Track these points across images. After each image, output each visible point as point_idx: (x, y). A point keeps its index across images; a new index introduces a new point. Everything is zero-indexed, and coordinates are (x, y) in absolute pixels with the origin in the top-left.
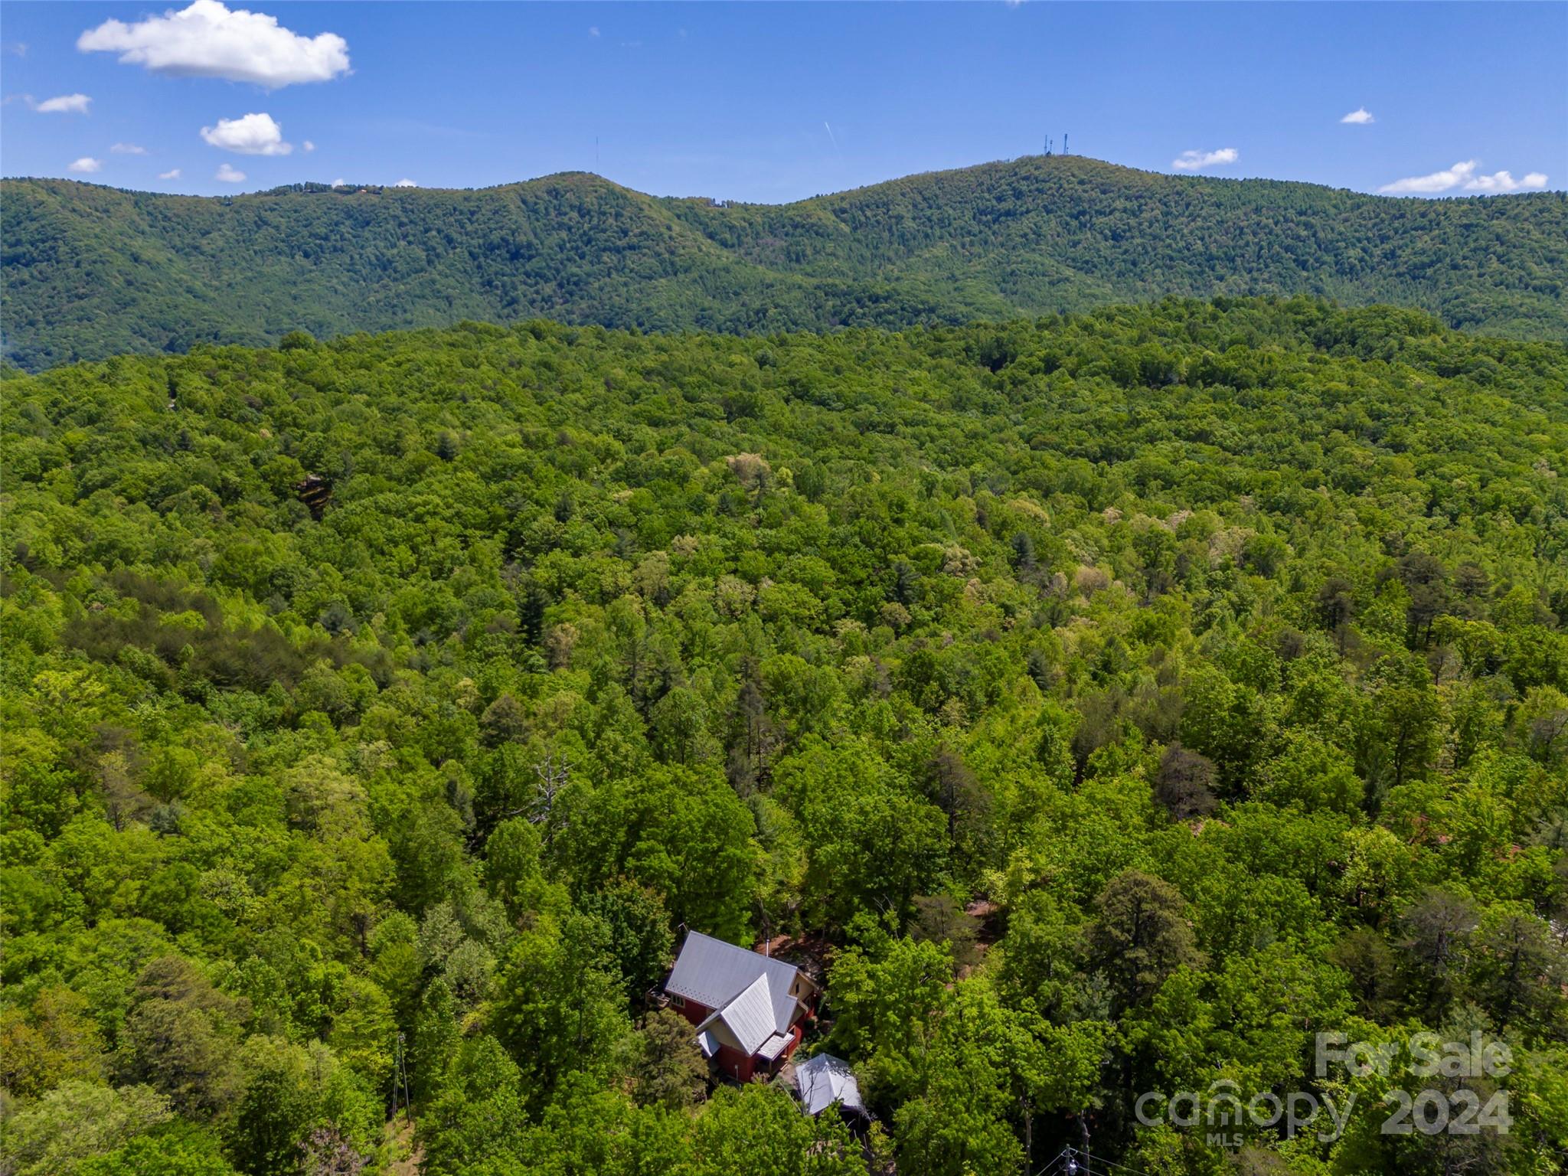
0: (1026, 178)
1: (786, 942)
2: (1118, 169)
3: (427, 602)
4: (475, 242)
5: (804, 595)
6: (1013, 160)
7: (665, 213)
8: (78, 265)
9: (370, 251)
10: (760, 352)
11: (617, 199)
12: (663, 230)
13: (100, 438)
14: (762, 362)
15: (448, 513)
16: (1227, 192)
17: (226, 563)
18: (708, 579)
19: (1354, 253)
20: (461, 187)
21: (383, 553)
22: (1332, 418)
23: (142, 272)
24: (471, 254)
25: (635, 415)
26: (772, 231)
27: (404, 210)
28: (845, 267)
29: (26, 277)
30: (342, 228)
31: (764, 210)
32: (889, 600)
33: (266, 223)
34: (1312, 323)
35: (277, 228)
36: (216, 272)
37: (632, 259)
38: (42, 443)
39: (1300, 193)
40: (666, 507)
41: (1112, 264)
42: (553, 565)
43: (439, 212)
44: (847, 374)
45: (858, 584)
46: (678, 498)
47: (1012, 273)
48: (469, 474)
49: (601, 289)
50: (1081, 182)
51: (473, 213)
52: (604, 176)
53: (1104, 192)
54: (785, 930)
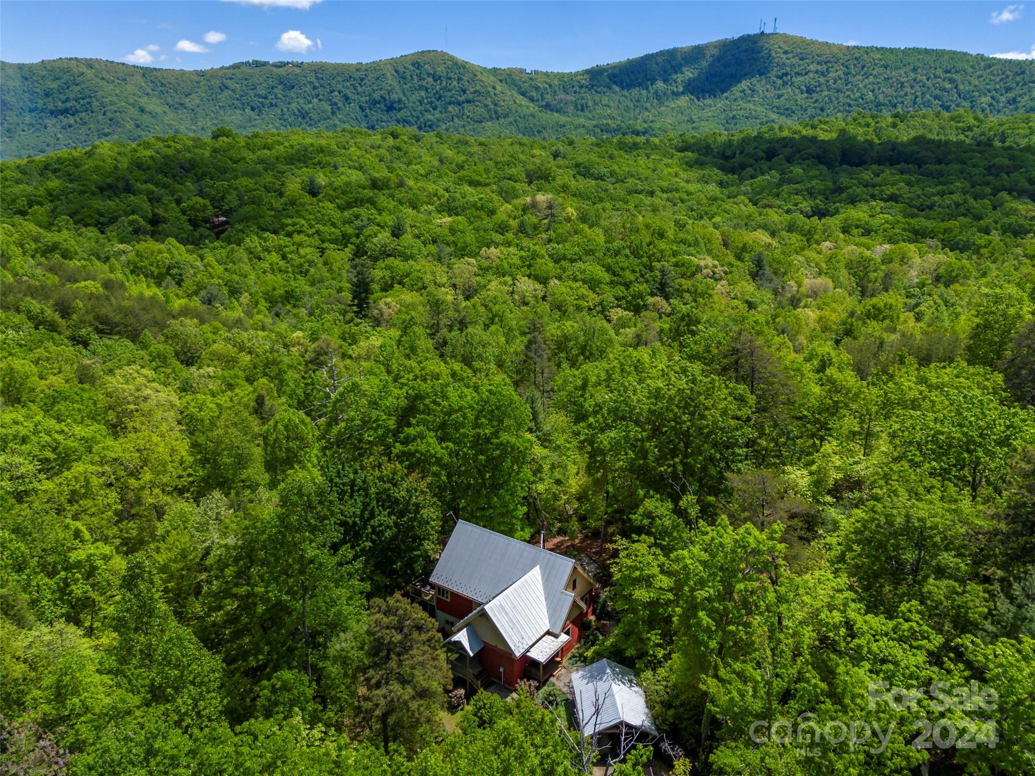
0: (746, 50)
1: (562, 543)
2: (813, 42)
3: (285, 286)
4: (363, 99)
5: (584, 290)
6: (736, 37)
7: (492, 78)
8: (104, 114)
9: (294, 106)
10: (554, 148)
11: (459, 68)
12: (490, 89)
13: (70, 185)
14: (556, 155)
15: (311, 231)
16: (893, 57)
17: (137, 259)
18: (508, 279)
19: (985, 100)
20: (355, 62)
21: (260, 259)
22: (998, 184)
23: (146, 119)
24: (361, 107)
25: (460, 179)
26: (565, 91)
27: (317, 78)
28: (615, 113)
29: (72, 122)
30: (276, 91)
31: (560, 76)
32: (652, 294)
33: (227, 88)
34: (970, 129)
35: (234, 91)
36: (194, 120)
37: (468, 109)
38: (29, 189)
39: (946, 57)
40: (477, 229)
41: (805, 110)
42: (388, 268)
43: (340, 79)
44: (618, 159)
45: (627, 286)
46: (487, 222)
47: (734, 117)
48: (328, 204)
49: (447, 130)
50: (786, 52)
51: (362, 80)
52: (450, 53)
53: (802, 59)
54: (561, 532)
